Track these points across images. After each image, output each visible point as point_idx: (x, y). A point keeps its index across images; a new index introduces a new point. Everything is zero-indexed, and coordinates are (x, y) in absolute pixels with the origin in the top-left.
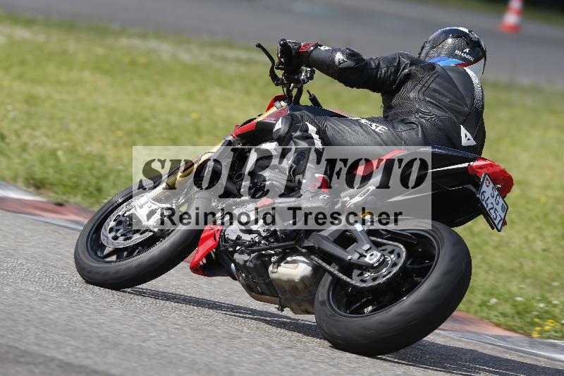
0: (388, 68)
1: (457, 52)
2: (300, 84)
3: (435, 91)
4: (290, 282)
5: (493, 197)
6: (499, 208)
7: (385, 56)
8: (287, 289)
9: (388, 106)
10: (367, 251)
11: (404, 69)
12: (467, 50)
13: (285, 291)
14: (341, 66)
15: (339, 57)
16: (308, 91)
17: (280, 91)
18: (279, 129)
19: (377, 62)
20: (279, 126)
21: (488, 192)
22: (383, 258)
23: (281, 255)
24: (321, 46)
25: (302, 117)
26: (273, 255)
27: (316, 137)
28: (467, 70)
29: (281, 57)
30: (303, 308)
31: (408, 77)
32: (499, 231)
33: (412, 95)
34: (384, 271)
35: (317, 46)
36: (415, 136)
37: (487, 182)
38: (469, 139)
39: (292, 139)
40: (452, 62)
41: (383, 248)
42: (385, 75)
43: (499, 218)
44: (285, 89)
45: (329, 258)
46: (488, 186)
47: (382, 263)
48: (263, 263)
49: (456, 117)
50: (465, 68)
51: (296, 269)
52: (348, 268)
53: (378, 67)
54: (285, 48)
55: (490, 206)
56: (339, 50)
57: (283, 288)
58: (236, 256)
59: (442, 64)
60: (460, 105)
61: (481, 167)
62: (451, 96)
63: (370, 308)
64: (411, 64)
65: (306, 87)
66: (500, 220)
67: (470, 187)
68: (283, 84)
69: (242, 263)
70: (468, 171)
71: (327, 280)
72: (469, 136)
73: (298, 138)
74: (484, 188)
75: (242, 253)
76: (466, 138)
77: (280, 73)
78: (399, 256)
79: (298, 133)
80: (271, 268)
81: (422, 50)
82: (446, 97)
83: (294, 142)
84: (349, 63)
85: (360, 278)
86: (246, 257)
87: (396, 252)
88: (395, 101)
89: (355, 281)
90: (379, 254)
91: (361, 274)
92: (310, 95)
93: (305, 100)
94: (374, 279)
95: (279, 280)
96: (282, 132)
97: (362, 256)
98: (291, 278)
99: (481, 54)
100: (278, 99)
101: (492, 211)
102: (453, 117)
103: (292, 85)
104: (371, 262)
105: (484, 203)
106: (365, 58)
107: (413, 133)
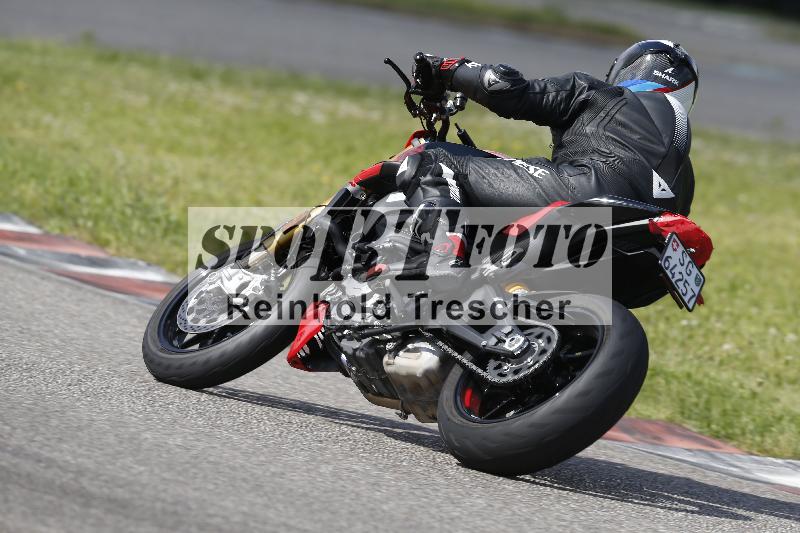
0: (558, 92)
1: (656, 73)
2: (445, 115)
3: (621, 124)
4: (411, 377)
5: (682, 265)
6: (691, 280)
7: (555, 76)
8: (407, 386)
9: (558, 145)
10: (507, 335)
11: (579, 95)
12: (670, 70)
13: (405, 390)
14: (491, 88)
15: (490, 76)
16: (456, 125)
17: (418, 125)
18: (404, 172)
19: (542, 85)
20: (405, 168)
21: (675, 258)
22: (527, 343)
23: (399, 342)
24: (468, 62)
25: (436, 156)
26: (389, 341)
27: (452, 182)
28: (669, 96)
29: (417, 77)
30: (430, 413)
31: (585, 105)
32: (690, 311)
33: (588, 129)
34: (529, 360)
35: (463, 62)
36: (585, 183)
37: (675, 244)
38: (664, 190)
39: (419, 185)
40: (650, 86)
41: (529, 331)
42: (553, 101)
43: (690, 294)
44: (425, 122)
45: (461, 345)
46: (675, 250)
47: (527, 351)
48: (377, 351)
49: (646, 159)
50: (667, 95)
51: (419, 360)
52: (483, 357)
53: (544, 91)
54: (422, 65)
55: (678, 277)
56: (491, 67)
57: (402, 386)
58: (344, 343)
59: (633, 89)
60: (652, 142)
61: (668, 225)
62: (643, 132)
63: (512, 413)
64: (590, 88)
65: (453, 120)
66: (693, 296)
67: (653, 250)
68: (421, 114)
69: (350, 352)
70: (649, 230)
71: (456, 373)
72: (665, 185)
73: (428, 183)
74: (669, 252)
75: (350, 338)
76: (660, 187)
77: (417, 99)
78: (549, 340)
79: (429, 178)
80: (386, 359)
81: (611, 69)
82: (636, 132)
83: (422, 189)
84: (503, 85)
85: (499, 371)
86: (356, 344)
87: (545, 336)
88: (566, 138)
89: (490, 375)
90: (522, 339)
91: (499, 367)
92: (460, 130)
93: (452, 136)
94: (516, 372)
95: (396, 374)
96: (407, 176)
97: (500, 341)
98: (411, 371)
99: (690, 76)
100: (418, 135)
101: (680, 284)
102: (644, 160)
103: (434, 115)
104: (511, 349)
105: (668, 272)
106: (526, 78)
107: (583, 179)
